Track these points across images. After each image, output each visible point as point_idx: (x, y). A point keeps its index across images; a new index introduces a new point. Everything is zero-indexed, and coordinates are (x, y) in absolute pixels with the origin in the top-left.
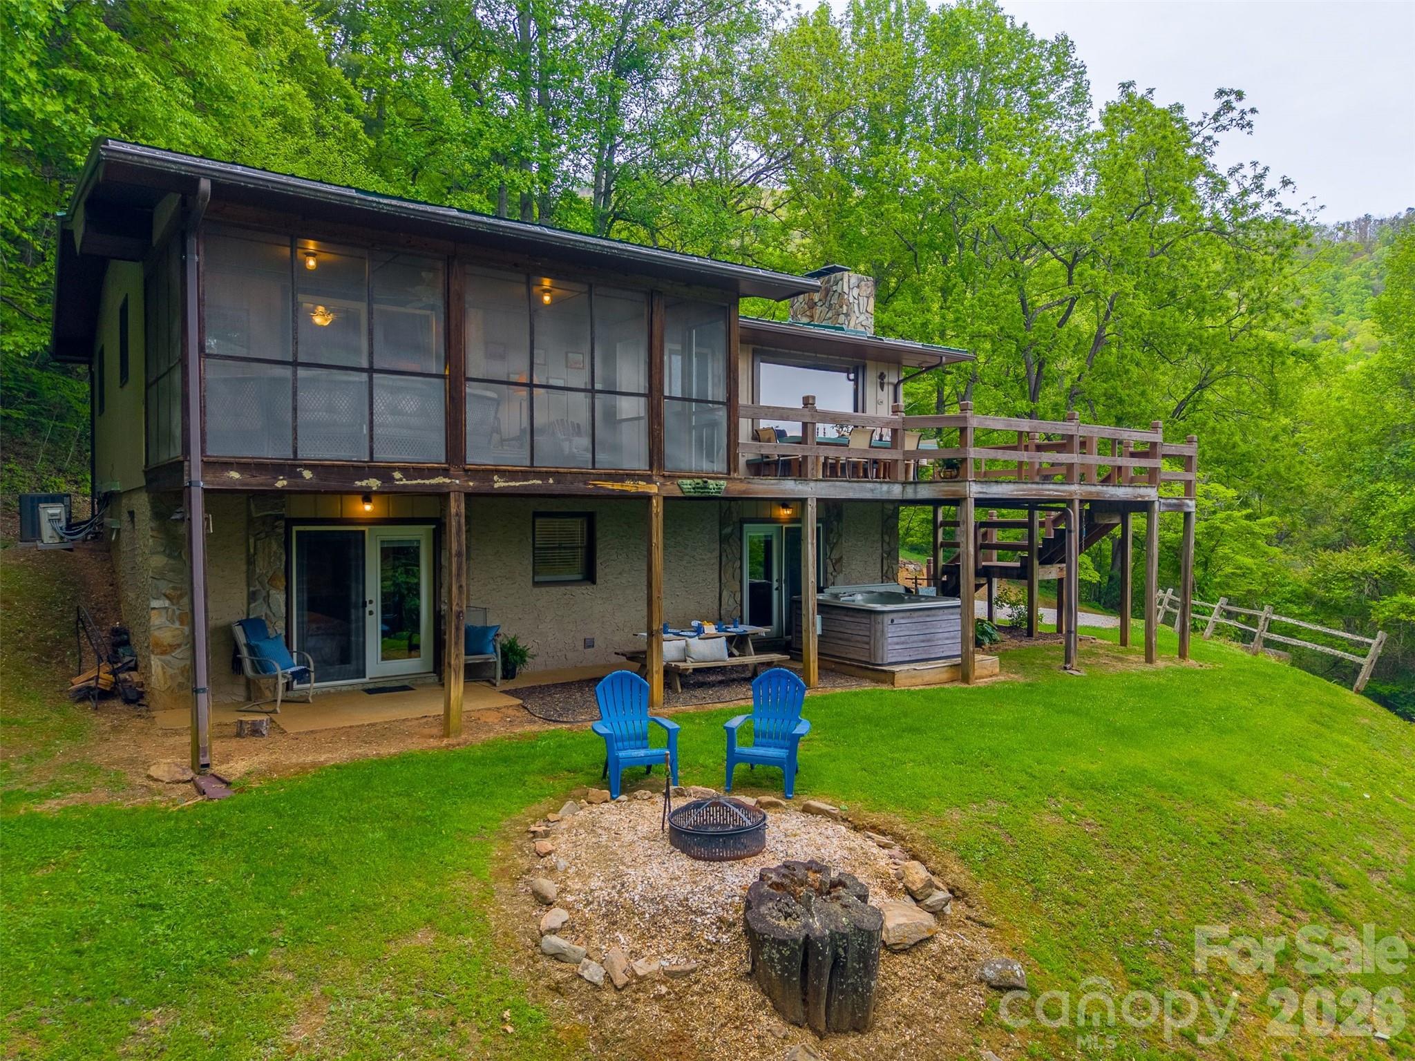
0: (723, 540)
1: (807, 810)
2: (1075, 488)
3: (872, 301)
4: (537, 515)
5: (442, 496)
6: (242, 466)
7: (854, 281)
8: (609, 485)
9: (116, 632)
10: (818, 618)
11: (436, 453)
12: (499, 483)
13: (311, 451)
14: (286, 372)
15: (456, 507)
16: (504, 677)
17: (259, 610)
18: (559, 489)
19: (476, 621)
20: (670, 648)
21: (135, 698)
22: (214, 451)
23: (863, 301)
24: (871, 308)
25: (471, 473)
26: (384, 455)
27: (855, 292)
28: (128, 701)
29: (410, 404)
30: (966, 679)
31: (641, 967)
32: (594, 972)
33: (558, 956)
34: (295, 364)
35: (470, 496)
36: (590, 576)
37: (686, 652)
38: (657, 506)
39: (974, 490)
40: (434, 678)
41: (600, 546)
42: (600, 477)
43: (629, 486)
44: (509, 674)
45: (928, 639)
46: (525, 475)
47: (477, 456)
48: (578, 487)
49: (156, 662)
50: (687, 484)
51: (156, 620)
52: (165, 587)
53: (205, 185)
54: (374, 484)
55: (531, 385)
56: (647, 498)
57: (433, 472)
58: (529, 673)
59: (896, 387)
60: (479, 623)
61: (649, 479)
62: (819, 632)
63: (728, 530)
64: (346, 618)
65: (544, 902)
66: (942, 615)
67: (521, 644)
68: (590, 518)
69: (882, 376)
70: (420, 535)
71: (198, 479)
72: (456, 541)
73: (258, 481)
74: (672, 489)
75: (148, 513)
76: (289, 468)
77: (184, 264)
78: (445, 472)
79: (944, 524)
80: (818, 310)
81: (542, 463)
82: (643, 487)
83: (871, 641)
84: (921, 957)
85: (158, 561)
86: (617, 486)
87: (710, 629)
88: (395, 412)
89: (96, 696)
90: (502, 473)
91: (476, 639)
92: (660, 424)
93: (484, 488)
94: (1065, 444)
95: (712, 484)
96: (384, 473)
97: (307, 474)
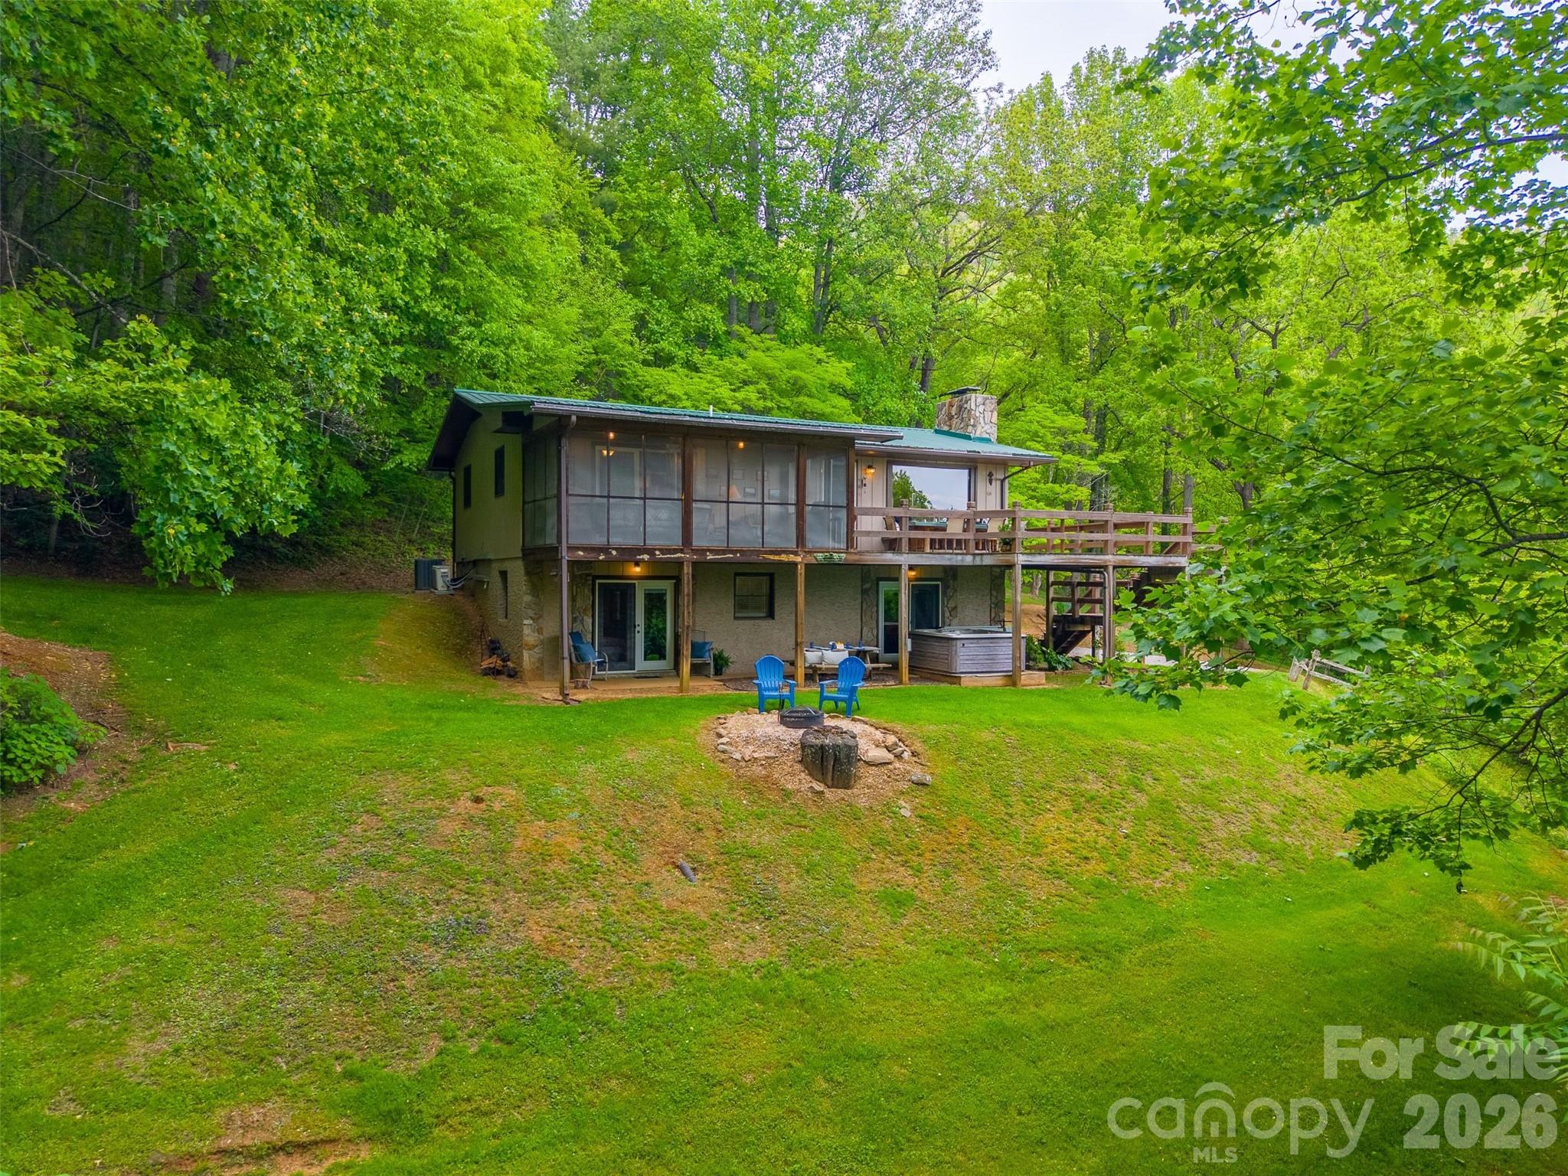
0: (864, 592)
1: (853, 720)
2: (1109, 557)
3: (995, 414)
4: (737, 574)
5: (680, 563)
6: (584, 549)
7: (980, 400)
8: (772, 557)
9: (492, 642)
10: (909, 641)
11: (677, 541)
12: (710, 557)
13: (616, 540)
14: (605, 500)
15: (687, 570)
16: (716, 674)
17: (578, 628)
18: (744, 559)
19: (699, 639)
20: (812, 656)
21: (513, 675)
22: (573, 541)
23: (988, 414)
24: (995, 419)
25: (695, 551)
26: (651, 542)
27: (981, 408)
28: (510, 676)
29: (664, 515)
30: (1014, 684)
31: (756, 755)
32: (738, 756)
33: (723, 752)
34: (609, 497)
35: (695, 564)
36: (771, 615)
37: (822, 659)
38: (801, 570)
39: (1021, 559)
40: (674, 673)
41: (777, 595)
42: (766, 553)
43: (784, 558)
44: (718, 671)
45: (992, 658)
46: (724, 552)
47: (697, 542)
48: (753, 558)
49: (526, 654)
50: (820, 556)
51: (526, 631)
52: (531, 613)
53: (574, 418)
54: (646, 557)
55: (728, 502)
56: (795, 564)
57: (675, 551)
58: (728, 671)
59: (1002, 481)
60: (700, 640)
61: (796, 553)
62: (909, 649)
63: (867, 586)
64: (624, 637)
65: (720, 736)
66: (1002, 643)
67: (726, 655)
68: (771, 576)
69: (990, 475)
70: (667, 586)
71: (566, 556)
72: (687, 588)
73: (591, 556)
74: (810, 559)
75: (523, 572)
76: (605, 550)
77: (559, 452)
78: (682, 551)
79: (1054, 583)
80: (955, 421)
81: (733, 545)
82: (792, 558)
83: (949, 658)
84: (883, 769)
85: (528, 598)
86: (777, 558)
87: (840, 646)
88: (656, 519)
89: (494, 672)
90: (711, 551)
91: (698, 650)
92: (803, 521)
93: (702, 559)
94: (1102, 527)
95: (836, 556)
96: (651, 552)
97: (614, 553)
